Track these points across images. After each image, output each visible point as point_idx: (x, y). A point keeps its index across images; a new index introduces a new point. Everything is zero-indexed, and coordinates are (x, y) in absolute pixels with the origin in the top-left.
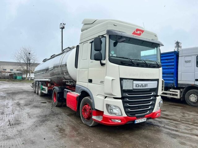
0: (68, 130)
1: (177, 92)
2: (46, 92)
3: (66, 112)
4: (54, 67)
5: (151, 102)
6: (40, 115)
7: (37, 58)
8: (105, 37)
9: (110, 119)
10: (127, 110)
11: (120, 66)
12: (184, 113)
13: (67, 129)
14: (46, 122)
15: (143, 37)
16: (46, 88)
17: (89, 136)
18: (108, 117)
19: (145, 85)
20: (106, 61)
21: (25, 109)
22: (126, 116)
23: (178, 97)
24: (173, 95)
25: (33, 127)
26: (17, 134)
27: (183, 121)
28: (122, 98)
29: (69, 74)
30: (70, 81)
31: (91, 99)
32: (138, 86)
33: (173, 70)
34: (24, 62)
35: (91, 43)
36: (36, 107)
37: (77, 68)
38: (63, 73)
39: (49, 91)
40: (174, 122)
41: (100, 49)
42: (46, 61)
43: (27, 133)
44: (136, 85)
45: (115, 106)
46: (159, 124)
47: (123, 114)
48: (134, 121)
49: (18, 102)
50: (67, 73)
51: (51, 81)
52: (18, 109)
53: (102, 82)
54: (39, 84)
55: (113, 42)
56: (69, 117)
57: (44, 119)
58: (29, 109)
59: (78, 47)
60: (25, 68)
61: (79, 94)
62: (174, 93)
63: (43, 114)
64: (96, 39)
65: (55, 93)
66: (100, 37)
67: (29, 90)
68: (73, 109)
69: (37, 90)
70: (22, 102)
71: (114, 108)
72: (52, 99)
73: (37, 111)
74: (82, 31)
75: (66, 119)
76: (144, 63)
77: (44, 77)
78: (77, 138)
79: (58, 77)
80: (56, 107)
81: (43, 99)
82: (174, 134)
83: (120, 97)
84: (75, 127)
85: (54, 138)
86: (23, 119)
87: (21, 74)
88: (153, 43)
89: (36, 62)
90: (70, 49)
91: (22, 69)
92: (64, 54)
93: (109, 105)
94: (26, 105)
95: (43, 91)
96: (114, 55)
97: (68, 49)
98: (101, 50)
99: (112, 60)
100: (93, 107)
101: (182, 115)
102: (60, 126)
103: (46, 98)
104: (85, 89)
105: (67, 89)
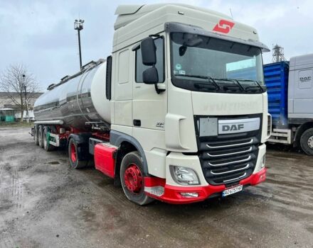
0: (101, 214)
1: (286, 133)
2: (57, 144)
3: (95, 179)
4: (69, 99)
5: (250, 157)
6: (48, 188)
7: (39, 83)
8: (162, 37)
9: (179, 192)
10: (207, 174)
11: (193, 92)
12: (301, 170)
13: (99, 212)
14: (59, 200)
15: (232, 36)
16: (57, 137)
17: (140, 225)
18: (175, 189)
19: (239, 126)
20: (167, 85)
21: (20, 177)
22: (207, 184)
23: (289, 141)
24: (279, 138)
25: (35, 212)
26: (5, 228)
27: (304, 184)
28: (200, 153)
29: (95, 111)
30: (98, 124)
31: (140, 156)
32: (226, 128)
33: (279, 95)
34: (15, 91)
35: (135, 50)
36: (40, 171)
37: (110, 99)
38: (84, 110)
39: (61, 141)
40: (287, 187)
41: (154, 61)
42: (52, 88)
43: (25, 226)
44: (224, 127)
45: (186, 169)
46: (263, 194)
47: (201, 182)
48: (221, 193)
49: (7, 164)
50: (92, 108)
51: (65, 123)
52: (8, 176)
53: (160, 125)
54: (43, 130)
55: (177, 46)
56: (100, 188)
57: (56, 194)
58: (26, 177)
59: (109, 59)
60: (19, 101)
61: (117, 148)
62: (281, 135)
63: (53, 185)
64: (144, 42)
65: (72, 145)
66: (154, 38)
67: (27, 141)
68: (107, 174)
69: (40, 139)
70: (15, 164)
71: (185, 173)
72: (68, 156)
73: (42, 180)
74: (115, 30)
75: (96, 193)
76: (237, 86)
77: (51, 116)
78: (119, 231)
79: (76, 117)
80: (76, 171)
81: (52, 156)
82: (294, 211)
83: (196, 150)
84: (113, 208)
85: (75, 233)
86: (17, 197)
87: (11, 113)
88: (251, 47)
89: (36, 91)
90: (95, 64)
91: (13, 104)
92: (85, 74)
93: (175, 167)
94: (22, 169)
95: (51, 143)
96: (182, 72)
97: (92, 65)
98: (155, 63)
99: (177, 83)
100: (145, 171)
101: (300, 173)
102: (86, 207)
103: (58, 154)
104: (129, 139)
105: (94, 137)
